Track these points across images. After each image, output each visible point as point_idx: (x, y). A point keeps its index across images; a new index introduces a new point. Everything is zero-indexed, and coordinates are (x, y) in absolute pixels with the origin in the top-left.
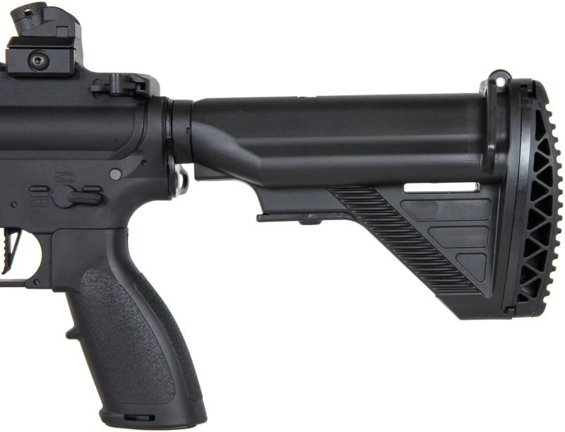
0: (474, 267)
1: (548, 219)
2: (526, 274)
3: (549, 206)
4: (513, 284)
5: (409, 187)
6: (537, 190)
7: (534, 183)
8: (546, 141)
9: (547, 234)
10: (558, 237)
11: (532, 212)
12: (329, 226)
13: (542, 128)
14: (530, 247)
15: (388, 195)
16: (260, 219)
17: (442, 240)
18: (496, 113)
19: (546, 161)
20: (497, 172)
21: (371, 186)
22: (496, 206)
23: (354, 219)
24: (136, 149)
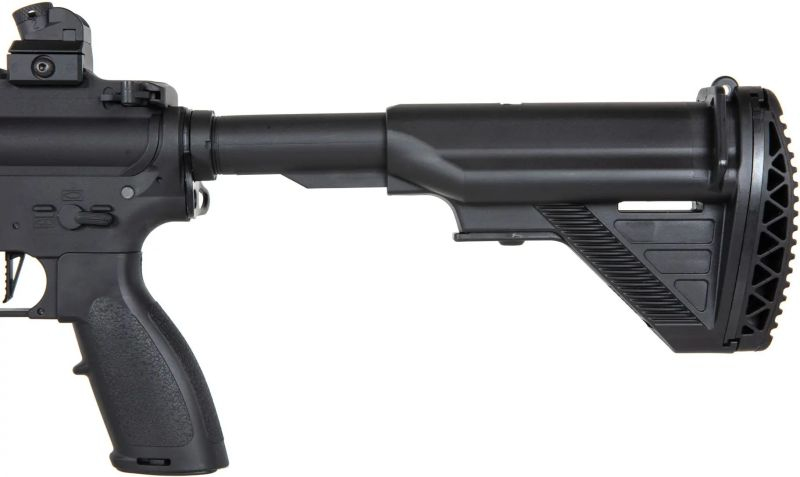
0: (696, 294)
1: (782, 243)
2: (753, 303)
3: (784, 229)
4: (738, 315)
5: (624, 206)
6: (770, 211)
7: (768, 204)
8: (781, 156)
9: (779, 261)
10: (791, 264)
11: (763, 235)
12: (531, 247)
13: (777, 142)
14: (759, 274)
15: (602, 214)
16: (458, 238)
17: (657, 264)
18: (726, 125)
19: (782, 179)
20: (725, 191)
21: (583, 203)
22: (723, 231)
23: (562, 240)
24: (150, 165)
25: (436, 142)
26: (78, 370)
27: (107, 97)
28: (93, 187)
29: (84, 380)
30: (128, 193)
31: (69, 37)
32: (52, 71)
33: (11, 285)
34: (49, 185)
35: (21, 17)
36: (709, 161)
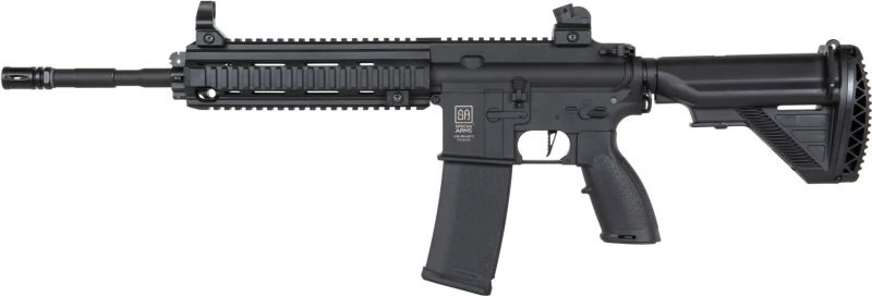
0: (819, 153)
1: (863, 126)
2: (849, 157)
3: (864, 118)
4: (841, 164)
5: (780, 108)
6: (857, 109)
7: (856, 106)
8: (862, 82)
9: (861, 135)
10: (868, 136)
11: (854, 122)
12: (731, 129)
13: (860, 74)
14: (852, 142)
15: (768, 112)
16: (693, 125)
17: (799, 138)
18: (833, 65)
19: (862, 93)
20: (834, 99)
21: (759, 107)
22: (833, 120)
23: (748, 126)
24: (627, 86)
25: (683, 77)
26: (584, 191)
27: (603, 52)
28: (596, 98)
29: (587, 196)
30: (614, 101)
31: (584, 22)
32: (577, 39)
33: (550, 148)
34: (575, 98)
35: (557, 12)
36: (825, 85)
